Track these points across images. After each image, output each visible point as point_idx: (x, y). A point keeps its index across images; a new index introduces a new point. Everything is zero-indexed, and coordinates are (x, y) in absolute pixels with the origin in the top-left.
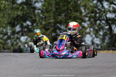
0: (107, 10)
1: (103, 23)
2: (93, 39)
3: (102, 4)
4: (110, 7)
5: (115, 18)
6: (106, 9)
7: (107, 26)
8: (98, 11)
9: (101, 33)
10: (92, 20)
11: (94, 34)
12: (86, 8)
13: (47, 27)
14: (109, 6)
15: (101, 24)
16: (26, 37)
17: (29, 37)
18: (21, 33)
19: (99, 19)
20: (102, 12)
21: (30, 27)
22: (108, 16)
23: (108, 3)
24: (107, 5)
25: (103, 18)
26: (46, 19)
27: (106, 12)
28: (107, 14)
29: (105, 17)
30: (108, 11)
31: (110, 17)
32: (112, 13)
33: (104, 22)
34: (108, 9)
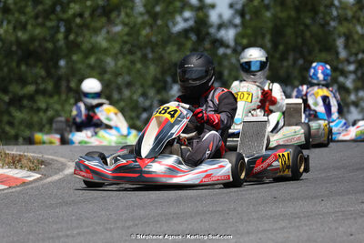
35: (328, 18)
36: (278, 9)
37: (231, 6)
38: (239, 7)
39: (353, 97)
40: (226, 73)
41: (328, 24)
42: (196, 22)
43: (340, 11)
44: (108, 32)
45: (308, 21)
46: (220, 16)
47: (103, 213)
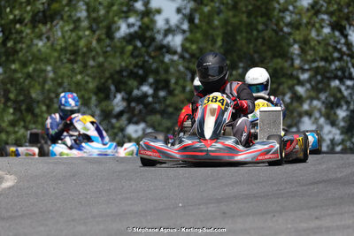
35: (281, 24)
36: (231, 13)
37: (179, 11)
38: (187, 11)
39: (306, 107)
40: (173, 81)
41: (282, 30)
42: (140, 27)
43: (294, 16)
44: (48, 38)
45: (260, 27)
46: (167, 21)
47: (42, 228)
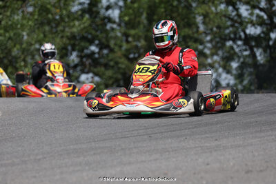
0: (247, 20)
1: (238, 46)
2: (219, 75)
3: (237, 10)
4: (251, 14)
5: (262, 35)
6: (245, 18)
7: (246, 50)
8: (229, 23)
9: (234, 65)
10: (218, 39)
11: (220, 66)
12: (207, 19)
13: (132, 56)
14: (250, 12)
15: (235, 47)
16: (91, 75)
17: (96, 74)
18: (79, 68)
19: (230, 39)
20: (237, 25)
21: (97, 56)
22: (248, 31)
23: (248, 7)
24: (247, 10)
25: (238, 36)
26: (130, 39)
27: (245, 24)
28: (246, 27)
29: (242, 34)
30: (247, 23)
31: (252, 33)
32: (256, 26)
33: (239, 43)
34: (250, 19)
